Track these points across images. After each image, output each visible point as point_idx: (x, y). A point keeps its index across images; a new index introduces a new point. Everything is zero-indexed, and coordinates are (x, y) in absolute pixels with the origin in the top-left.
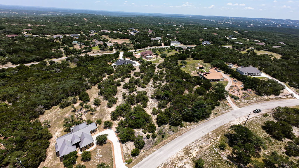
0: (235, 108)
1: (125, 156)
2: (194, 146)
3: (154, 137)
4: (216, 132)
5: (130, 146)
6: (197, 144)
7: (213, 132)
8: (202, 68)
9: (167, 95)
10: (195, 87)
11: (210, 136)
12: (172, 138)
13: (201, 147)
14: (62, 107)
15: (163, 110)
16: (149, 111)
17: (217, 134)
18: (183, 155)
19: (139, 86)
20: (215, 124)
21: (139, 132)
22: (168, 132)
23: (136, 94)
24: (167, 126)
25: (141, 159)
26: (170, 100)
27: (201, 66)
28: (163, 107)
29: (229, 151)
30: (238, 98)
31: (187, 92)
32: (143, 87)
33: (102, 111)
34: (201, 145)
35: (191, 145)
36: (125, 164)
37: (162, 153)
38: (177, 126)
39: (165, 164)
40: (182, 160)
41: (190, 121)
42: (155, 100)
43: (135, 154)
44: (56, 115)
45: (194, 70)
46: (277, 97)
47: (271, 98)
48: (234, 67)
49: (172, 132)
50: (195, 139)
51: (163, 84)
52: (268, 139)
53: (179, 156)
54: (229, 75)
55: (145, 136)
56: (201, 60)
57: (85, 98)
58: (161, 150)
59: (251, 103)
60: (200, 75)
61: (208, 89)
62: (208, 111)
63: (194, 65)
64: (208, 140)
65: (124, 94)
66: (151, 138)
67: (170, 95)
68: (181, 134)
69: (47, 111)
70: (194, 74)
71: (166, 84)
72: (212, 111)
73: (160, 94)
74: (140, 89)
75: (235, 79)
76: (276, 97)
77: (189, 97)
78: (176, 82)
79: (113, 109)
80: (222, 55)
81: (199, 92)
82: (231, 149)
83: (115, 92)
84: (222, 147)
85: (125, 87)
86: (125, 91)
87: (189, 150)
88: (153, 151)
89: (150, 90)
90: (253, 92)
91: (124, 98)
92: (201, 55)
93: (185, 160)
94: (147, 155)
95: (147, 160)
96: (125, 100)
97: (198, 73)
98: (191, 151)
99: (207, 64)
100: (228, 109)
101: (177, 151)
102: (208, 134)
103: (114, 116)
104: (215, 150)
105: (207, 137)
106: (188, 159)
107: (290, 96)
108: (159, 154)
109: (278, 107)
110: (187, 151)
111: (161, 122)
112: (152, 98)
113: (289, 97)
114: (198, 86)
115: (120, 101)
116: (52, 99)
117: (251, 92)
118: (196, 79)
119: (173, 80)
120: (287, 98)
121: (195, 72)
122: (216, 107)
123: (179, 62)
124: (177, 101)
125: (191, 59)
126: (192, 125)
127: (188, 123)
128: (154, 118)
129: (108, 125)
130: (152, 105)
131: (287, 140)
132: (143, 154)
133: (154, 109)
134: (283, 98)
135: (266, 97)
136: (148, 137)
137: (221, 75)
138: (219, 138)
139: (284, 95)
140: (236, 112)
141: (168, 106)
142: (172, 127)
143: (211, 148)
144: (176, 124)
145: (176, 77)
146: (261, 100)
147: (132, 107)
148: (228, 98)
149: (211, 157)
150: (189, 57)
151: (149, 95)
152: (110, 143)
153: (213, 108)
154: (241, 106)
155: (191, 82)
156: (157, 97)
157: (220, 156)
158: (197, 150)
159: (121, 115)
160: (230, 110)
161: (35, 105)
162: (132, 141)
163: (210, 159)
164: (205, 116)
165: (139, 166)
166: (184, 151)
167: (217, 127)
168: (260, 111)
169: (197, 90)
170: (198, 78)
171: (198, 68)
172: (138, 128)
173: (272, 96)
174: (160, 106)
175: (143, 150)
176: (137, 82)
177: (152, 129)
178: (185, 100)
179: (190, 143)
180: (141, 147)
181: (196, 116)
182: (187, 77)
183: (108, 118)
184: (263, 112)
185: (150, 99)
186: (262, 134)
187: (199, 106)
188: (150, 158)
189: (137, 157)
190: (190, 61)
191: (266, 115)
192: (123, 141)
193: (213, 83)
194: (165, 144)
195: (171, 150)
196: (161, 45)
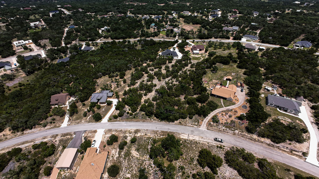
0: (203, 127)
1: (111, 116)
2: (143, 131)
5: (117, 113)
6: (146, 132)
7: (163, 132)
8: (229, 79)
11: (158, 133)
12: (138, 121)
13: (146, 134)
14: (109, 77)
16: (145, 98)
17: (163, 135)
18: (133, 132)
20: (169, 128)
21: (127, 108)
22: (140, 117)
24: (143, 113)
30: (218, 122)
32: (159, 81)
33: (123, 88)
34: (147, 133)
35: (142, 130)
36: (108, 119)
37: (125, 124)
38: (147, 116)
39: (122, 130)
40: (130, 134)
41: (157, 118)
43: (115, 117)
44: (105, 80)
45: (218, 79)
46: (274, 144)
47: (263, 141)
49: (141, 117)
50: (147, 129)
53: (131, 131)
54: (248, 98)
55: (128, 111)
58: (126, 123)
59: (228, 132)
62: (172, 117)
63: (227, 73)
64: (153, 134)
65: (143, 81)
66: (129, 115)
68: (144, 121)
69: (103, 77)
74: (156, 81)
76: (272, 143)
84: (155, 142)
85: (148, 76)
86: (146, 79)
87: (138, 132)
88: (123, 121)
89: (162, 84)
90: (245, 125)
93: (131, 135)
94: (119, 121)
95: (117, 123)
98: (139, 133)
100: (196, 125)
101: (132, 128)
102: (158, 131)
104: (149, 141)
105: (156, 132)
106: (133, 135)
107: (300, 154)
108: (123, 124)
109: (243, 148)
110: (137, 131)
112: (156, 91)
113: (294, 152)
116: (107, 70)
120: (291, 152)
121: (216, 82)
122: (188, 119)
126: (156, 120)
127: (155, 118)
132: (118, 120)
134: (282, 149)
135: (255, 137)
136: (128, 113)
138: (162, 137)
139: (287, 148)
140: (199, 130)
142: (145, 115)
143: (149, 138)
148: (208, 118)
149: (143, 142)
151: (157, 88)
152: (111, 107)
154: (212, 129)
157: (148, 145)
158: (142, 135)
160: (196, 127)
161: (98, 72)
163: (142, 142)
165: (111, 124)
166: (135, 130)
171: (226, 78)
175: (120, 118)
177: (133, 110)
179: (142, 129)
185: (153, 92)
188: (118, 123)
189: (115, 120)
191: (220, 147)
192: (117, 109)
193: (210, 99)
194: (131, 121)
195: (130, 126)
196: (229, 38)
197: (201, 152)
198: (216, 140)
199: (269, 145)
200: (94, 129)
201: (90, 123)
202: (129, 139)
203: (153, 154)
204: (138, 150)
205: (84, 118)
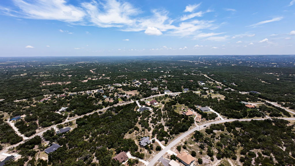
0: (198, 126)
1: (163, 144)
2: (184, 139)
3: (170, 138)
4: (190, 134)
5: (164, 142)
8: (184, 109)
9: (171, 124)
10: (182, 119)
12: (177, 138)
14: (130, 133)
15: (171, 130)
16: (166, 130)
19: (158, 121)
21: (165, 138)
23: (158, 125)
24: (174, 135)
25: (169, 144)
26: (173, 126)
27: (184, 108)
28: (171, 129)
29: (194, 139)
30: (199, 122)
31: (179, 122)
32: (160, 122)
33: (147, 133)
34: (186, 138)
36: (164, 146)
40: (181, 143)
42: (166, 126)
43: (166, 143)
44: (130, 136)
45: (180, 111)
48: (199, 107)
49: (176, 136)
50: (184, 137)
51: (168, 119)
52: (206, 134)
54: (196, 112)
55: (167, 138)
56: (183, 104)
57: (137, 129)
58: (173, 142)
60: (184, 113)
61: (187, 120)
62: (187, 128)
63: (180, 107)
65: (152, 126)
67: (173, 123)
68: (179, 136)
69: (125, 136)
70: (181, 113)
71: (169, 119)
72: (189, 128)
73: (168, 124)
74: (158, 123)
75: (199, 114)
77: (180, 124)
78: (174, 118)
79: (151, 132)
80: (194, 100)
81: (184, 121)
82: (195, 138)
83: (148, 125)
84: (192, 138)
85: (151, 122)
86: (152, 124)
89: (163, 122)
90: (205, 119)
91: (153, 127)
92: (183, 101)
96: (154, 127)
97: (183, 112)
99: (187, 107)
101: (179, 141)
103: (153, 134)
105: (188, 136)
110: (182, 141)
111: (171, 133)
112: (165, 126)
114: (183, 119)
115: (152, 129)
117: (204, 119)
118: (182, 116)
119: (172, 117)
121: (181, 112)
122: (191, 126)
123: (173, 106)
124: (176, 126)
125: (179, 104)
126: (182, 133)
128: (169, 133)
129: (153, 137)
130: (166, 129)
131: (212, 134)
133: (167, 130)
135: (210, 121)
136: (169, 139)
137: (192, 113)
138: (192, 136)
139: (217, 119)
140: (198, 127)
141: (173, 128)
143: (189, 139)
144: (177, 133)
145: (173, 115)
146: (207, 122)
147: (159, 130)
148: (195, 122)
150: (177, 102)
151: (164, 124)
152: (156, 142)
153: (189, 127)
154: (200, 125)
155: (180, 117)
156: (167, 125)
157: (192, 140)
159: (156, 134)
160: (196, 127)
162: (164, 140)
163: (189, 141)
164: (187, 130)
165: (168, 146)
167: (191, 133)
168: (206, 126)
169: (183, 120)
170: (183, 115)
171: (182, 109)
172: (164, 137)
173: (213, 120)
174: (169, 129)
176: (156, 119)
177: (169, 136)
178: (179, 125)
179: (182, 138)
180: (168, 141)
181: (183, 130)
182: (178, 115)
183: (151, 135)
184: (207, 127)
185: (165, 127)
186: (205, 133)
187: (184, 126)
188: (171, 144)
190: (178, 105)
191: (208, 127)
192: (160, 141)
193: (189, 117)
194: (174, 140)
195: (177, 141)
196: (159, 94)
197: (206, 131)
198: (204, 127)
199: (214, 121)
200: (165, 153)
201: (159, 153)
202: (183, 144)
203: (197, 141)
204: (191, 144)
205: (152, 154)
